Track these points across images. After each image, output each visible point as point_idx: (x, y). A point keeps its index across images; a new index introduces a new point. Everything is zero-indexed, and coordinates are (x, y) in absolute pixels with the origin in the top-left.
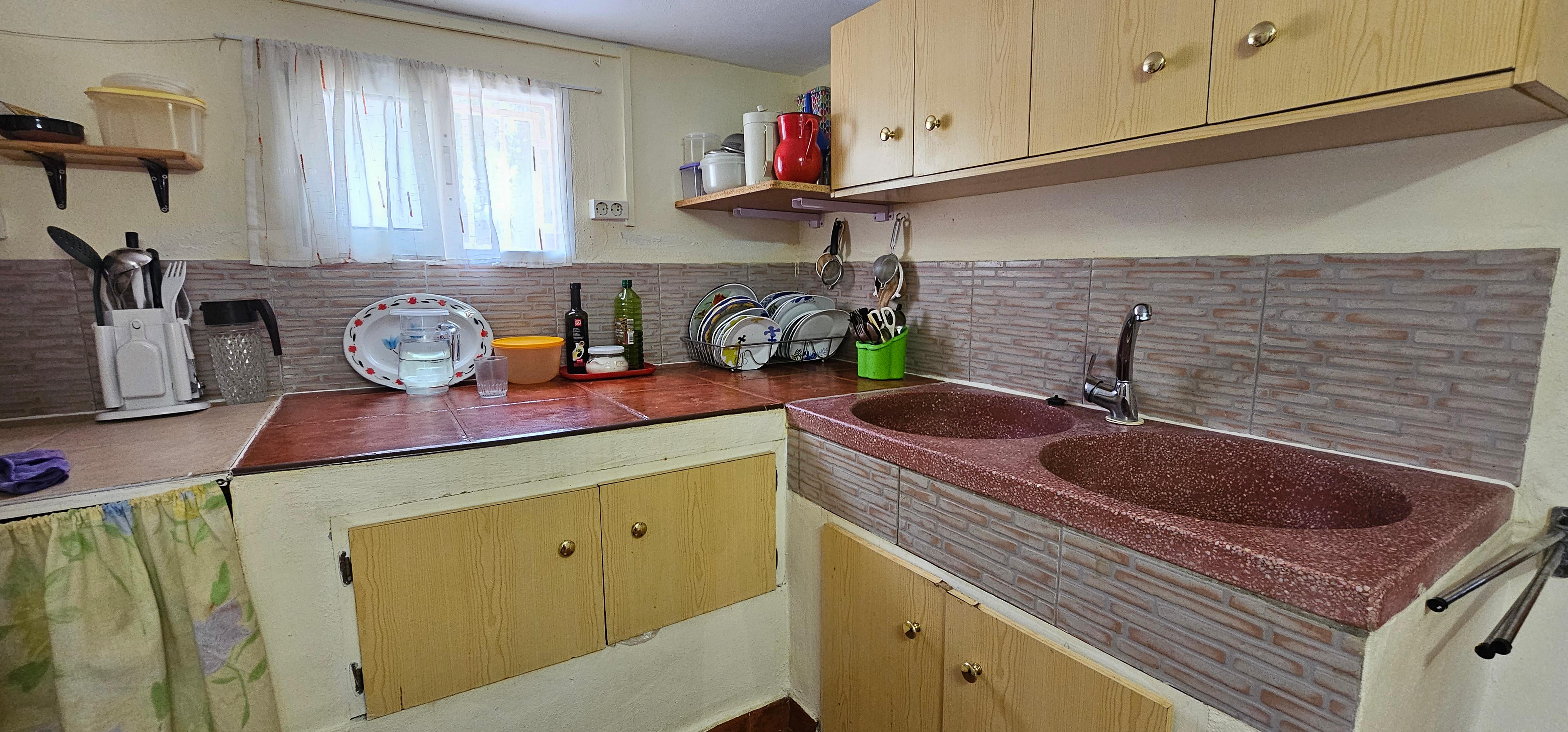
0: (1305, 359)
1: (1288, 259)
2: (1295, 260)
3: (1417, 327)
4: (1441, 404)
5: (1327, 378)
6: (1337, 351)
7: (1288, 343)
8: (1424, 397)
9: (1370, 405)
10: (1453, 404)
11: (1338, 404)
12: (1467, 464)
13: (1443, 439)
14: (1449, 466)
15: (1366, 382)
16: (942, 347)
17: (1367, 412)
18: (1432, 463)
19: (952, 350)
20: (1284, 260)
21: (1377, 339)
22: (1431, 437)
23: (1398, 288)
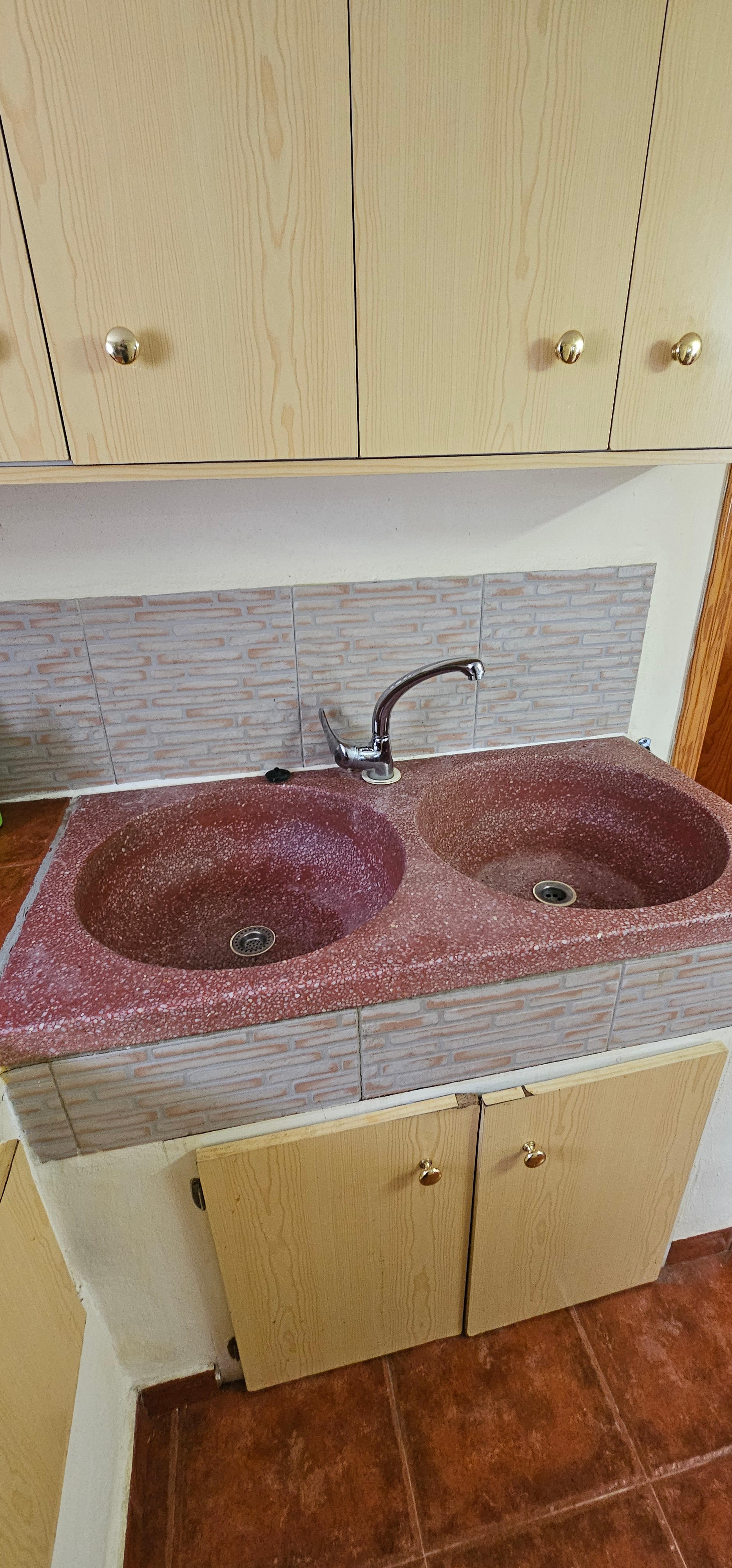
0: (512, 671)
1: (499, 577)
2: (505, 578)
3: (585, 632)
4: (595, 689)
5: (529, 685)
6: (536, 660)
7: (500, 660)
8: (586, 686)
9: (556, 700)
10: (601, 687)
11: (536, 705)
12: (606, 728)
13: (595, 714)
14: (596, 732)
15: (554, 683)
16: (43, 747)
17: (555, 706)
18: (588, 733)
19: (70, 748)
20: (497, 580)
21: (560, 646)
22: (588, 714)
23: (576, 600)
